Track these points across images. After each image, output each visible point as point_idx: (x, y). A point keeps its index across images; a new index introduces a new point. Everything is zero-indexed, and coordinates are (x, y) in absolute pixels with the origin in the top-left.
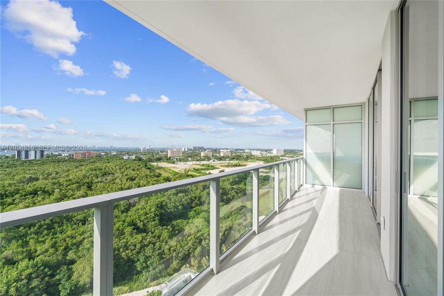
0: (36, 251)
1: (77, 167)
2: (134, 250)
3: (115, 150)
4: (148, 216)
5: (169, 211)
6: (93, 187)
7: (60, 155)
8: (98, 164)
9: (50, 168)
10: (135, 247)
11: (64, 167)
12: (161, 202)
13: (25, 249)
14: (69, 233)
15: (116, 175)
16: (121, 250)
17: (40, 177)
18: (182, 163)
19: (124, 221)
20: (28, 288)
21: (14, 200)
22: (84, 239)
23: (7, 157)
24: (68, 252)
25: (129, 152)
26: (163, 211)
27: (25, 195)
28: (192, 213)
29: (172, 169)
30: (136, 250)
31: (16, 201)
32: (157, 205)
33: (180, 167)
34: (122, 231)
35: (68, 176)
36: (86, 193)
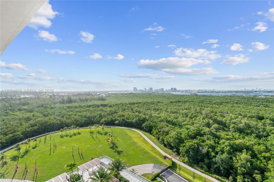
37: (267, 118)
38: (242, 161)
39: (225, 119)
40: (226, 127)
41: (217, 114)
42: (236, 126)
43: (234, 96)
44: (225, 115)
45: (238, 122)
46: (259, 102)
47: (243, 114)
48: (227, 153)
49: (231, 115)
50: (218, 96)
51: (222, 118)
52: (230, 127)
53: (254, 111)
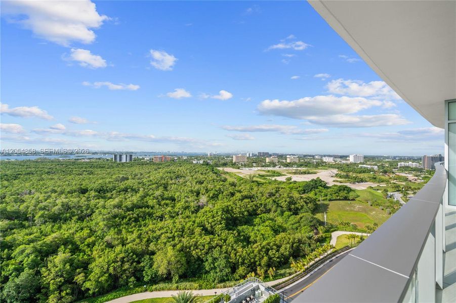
0: (127, 239)
1: (156, 170)
2: (203, 250)
3: (185, 155)
4: (215, 219)
5: (235, 216)
6: (168, 188)
7: (143, 159)
8: (172, 168)
9: (136, 170)
10: (204, 247)
11: (146, 169)
12: (227, 207)
13: (119, 237)
14: (151, 227)
15: (187, 178)
16: (192, 248)
17: (130, 177)
18: (247, 169)
19: (194, 222)
20: (121, 269)
21: (112, 195)
22: (162, 234)
23: (108, 160)
24: (150, 243)
25: (197, 157)
26: (229, 216)
27: (120, 192)
28: (257, 220)
29: (236, 174)
30: (205, 250)
31: (114, 196)
32: (223, 209)
33: (245, 173)
34: (193, 231)
35: (149, 177)
36: (163, 193)
37: (92, 190)
38: (57, 267)
39: (25, 204)
40: (27, 219)
41: (7, 199)
42: (46, 213)
43: (43, 161)
44: (26, 197)
45: (50, 205)
46: (82, 168)
47: (59, 189)
48: (30, 268)
49: (37, 195)
50: (9, 162)
51: (19, 204)
52: (36, 218)
53: (75, 182)
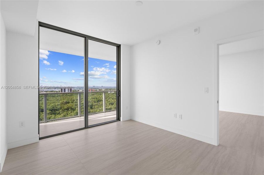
6: (93, 108)
8: (96, 96)
23: (57, 92)
31: (60, 113)
